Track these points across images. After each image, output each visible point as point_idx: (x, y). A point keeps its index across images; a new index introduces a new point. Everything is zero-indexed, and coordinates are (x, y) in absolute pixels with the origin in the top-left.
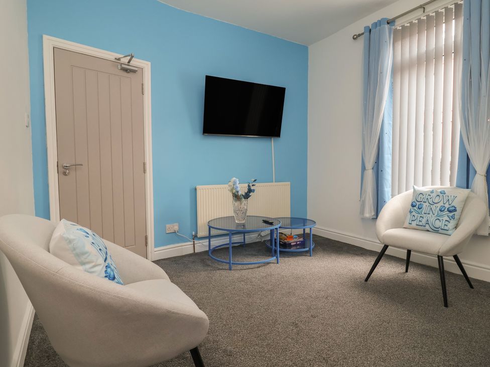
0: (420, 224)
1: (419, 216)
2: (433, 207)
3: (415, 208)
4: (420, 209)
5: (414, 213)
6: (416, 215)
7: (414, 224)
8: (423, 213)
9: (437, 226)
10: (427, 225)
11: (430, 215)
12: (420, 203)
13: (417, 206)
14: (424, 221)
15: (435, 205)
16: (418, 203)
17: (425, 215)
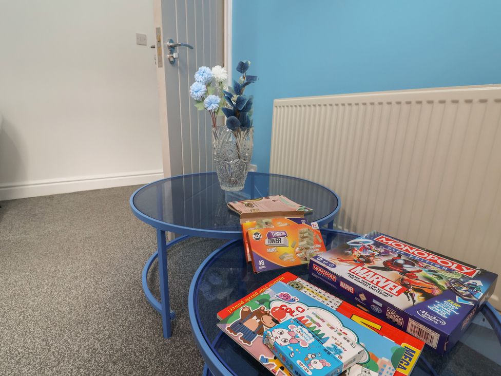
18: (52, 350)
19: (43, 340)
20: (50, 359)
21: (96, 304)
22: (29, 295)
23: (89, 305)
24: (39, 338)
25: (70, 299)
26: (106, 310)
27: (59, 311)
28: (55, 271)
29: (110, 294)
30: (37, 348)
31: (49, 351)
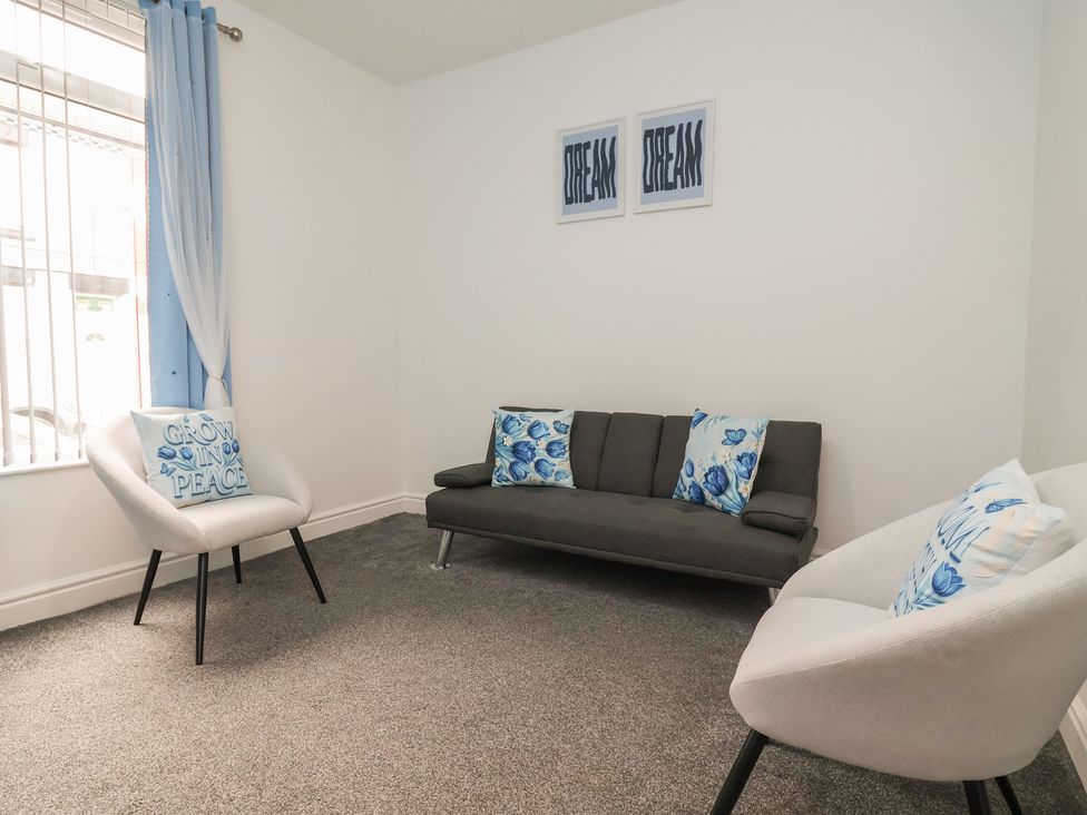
0: (200, 489)
1: (193, 473)
2: (211, 448)
3: (175, 460)
4: (189, 459)
5: (179, 472)
6: (185, 474)
7: (187, 494)
8: (198, 466)
9: (230, 484)
10: (213, 488)
11: (214, 467)
12: (181, 447)
13: (179, 454)
14: (206, 481)
15: (213, 444)
16: (177, 448)
17: (204, 469)
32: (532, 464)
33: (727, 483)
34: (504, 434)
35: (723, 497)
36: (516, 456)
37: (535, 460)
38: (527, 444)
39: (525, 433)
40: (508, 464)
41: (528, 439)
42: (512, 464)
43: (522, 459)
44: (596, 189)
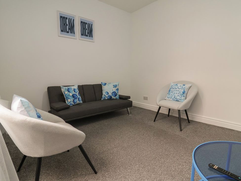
18: (161, 177)
19: (161, 172)
20: (158, 178)
21: (181, 175)
22: (170, 158)
23: (180, 174)
24: (161, 171)
25: (177, 167)
26: (182, 180)
27: (171, 168)
28: (182, 155)
29: (189, 176)
30: (159, 173)
31: (160, 176)
32: (78, 99)
33: (116, 94)
34: (69, 93)
35: (116, 97)
36: (74, 98)
37: (78, 98)
38: (75, 94)
39: (74, 92)
40: (72, 100)
41: (75, 93)
42: (73, 100)
43: (75, 98)
44: (69, 30)
